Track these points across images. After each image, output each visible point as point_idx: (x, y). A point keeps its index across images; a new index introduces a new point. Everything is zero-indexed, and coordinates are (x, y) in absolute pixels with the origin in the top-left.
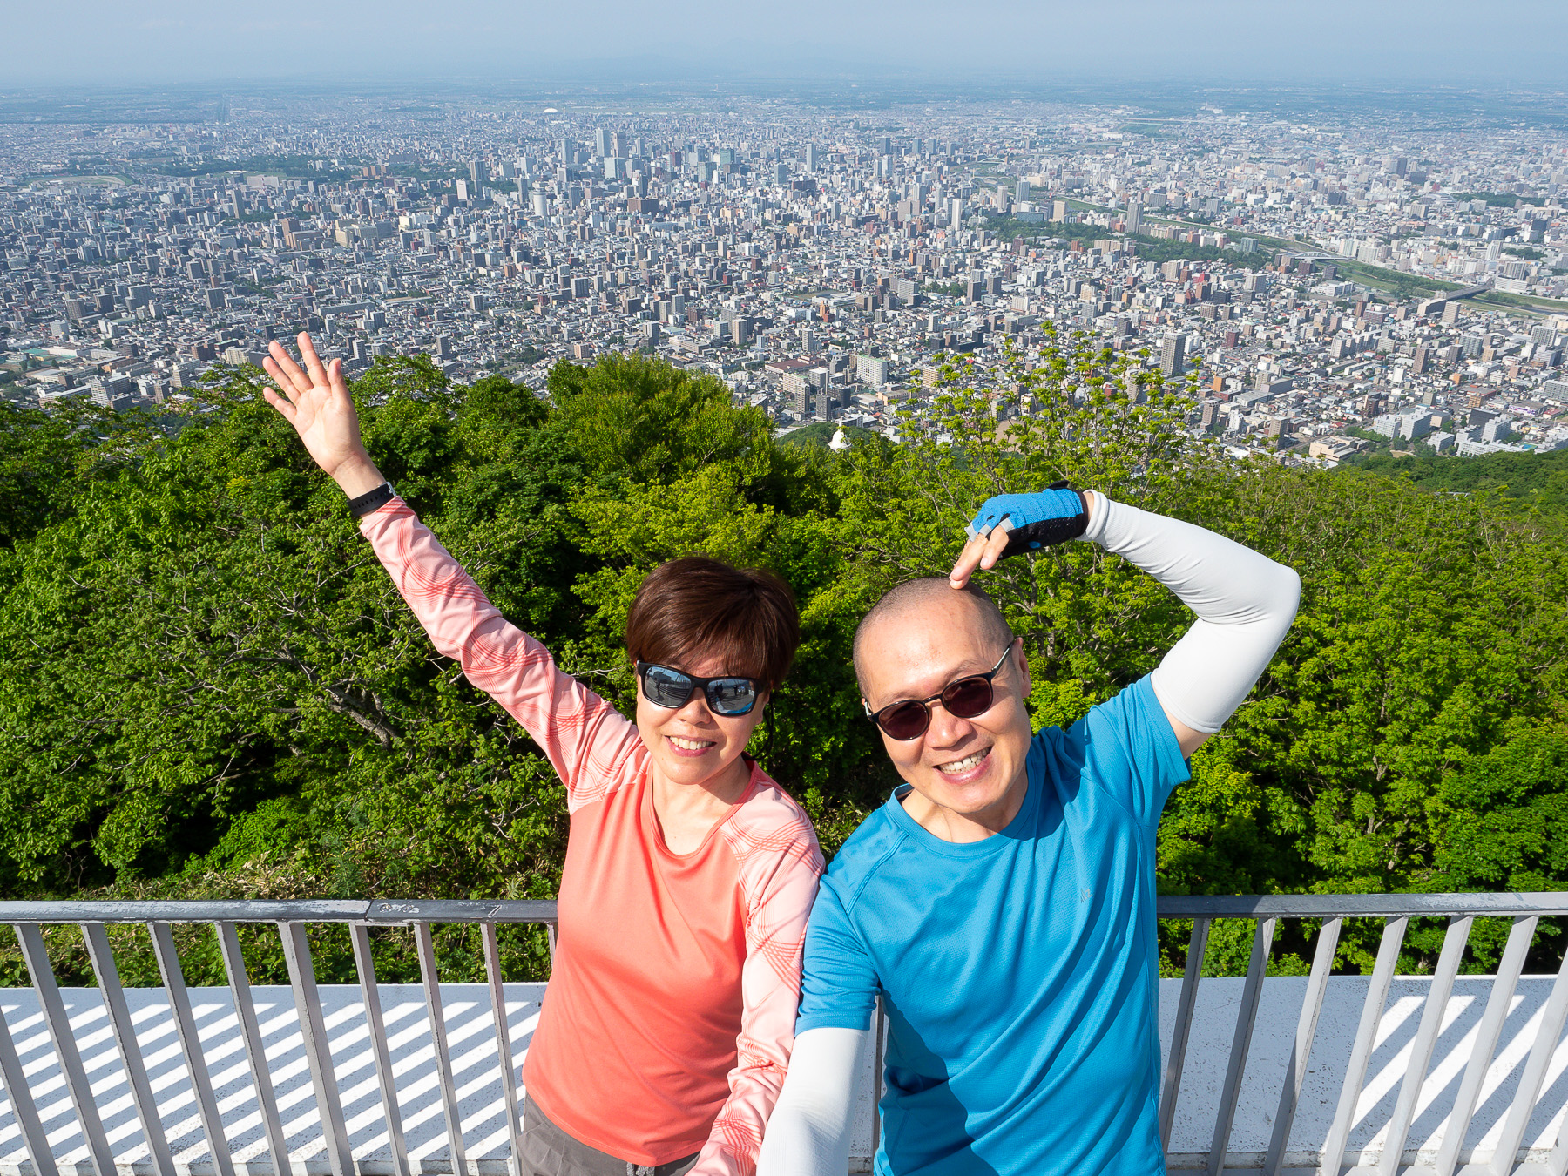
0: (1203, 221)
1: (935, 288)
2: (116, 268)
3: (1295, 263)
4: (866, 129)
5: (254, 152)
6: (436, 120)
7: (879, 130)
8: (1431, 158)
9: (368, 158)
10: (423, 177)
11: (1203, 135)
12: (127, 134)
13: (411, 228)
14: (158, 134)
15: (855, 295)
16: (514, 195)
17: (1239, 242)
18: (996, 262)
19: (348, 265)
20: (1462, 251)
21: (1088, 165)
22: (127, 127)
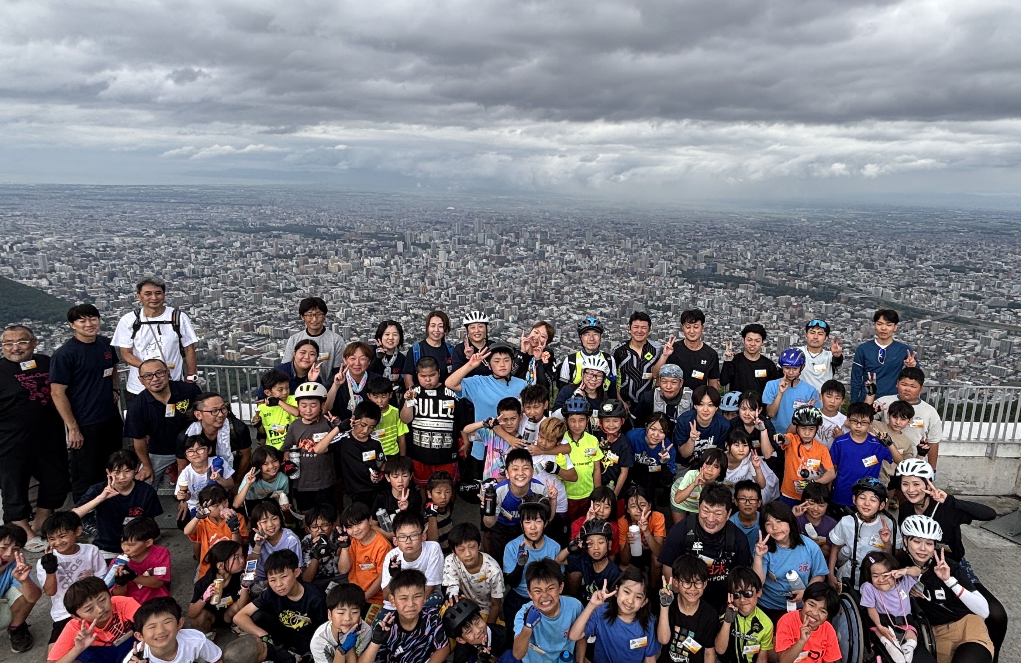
0: (797, 276)
1: (653, 307)
2: (205, 280)
3: (850, 299)
4: (617, 224)
5: (288, 222)
6: (389, 210)
7: (625, 224)
8: (919, 246)
9: (350, 228)
10: (380, 239)
11: (796, 231)
12: (220, 211)
13: (370, 265)
14: (237, 211)
15: (610, 309)
16: (429, 250)
17: (817, 287)
18: (688, 294)
19: (333, 283)
20: (939, 295)
21: (735, 245)
22: (220, 207)
